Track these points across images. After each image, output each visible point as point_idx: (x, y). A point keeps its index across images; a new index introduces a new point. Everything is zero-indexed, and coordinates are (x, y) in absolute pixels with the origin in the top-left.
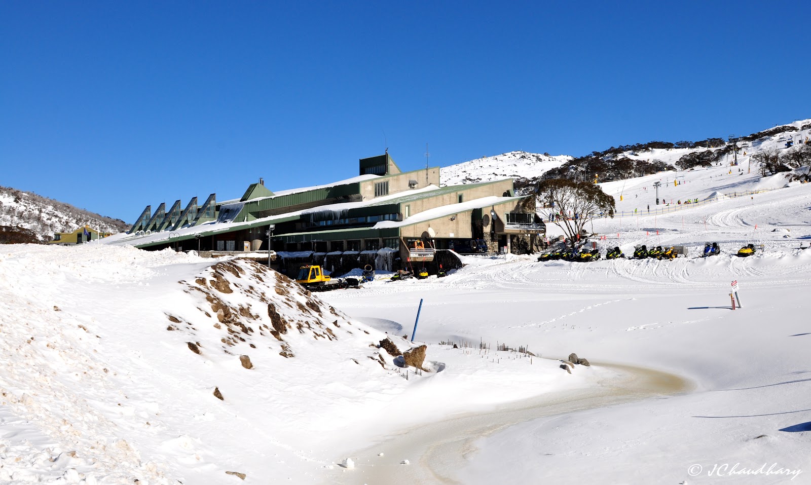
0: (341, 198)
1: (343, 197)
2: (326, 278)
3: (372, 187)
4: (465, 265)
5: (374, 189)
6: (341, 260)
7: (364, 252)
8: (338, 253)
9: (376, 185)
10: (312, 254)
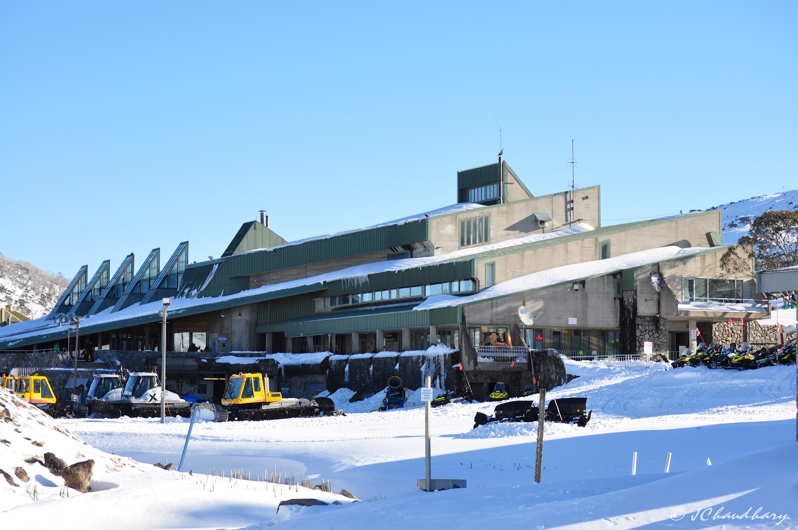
0: (400, 249)
1: (403, 247)
2: (273, 396)
3: (454, 227)
4: (571, 378)
5: (458, 232)
6: (371, 369)
7: (406, 354)
8: (367, 355)
9: (463, 224)
10: (328, 358)
